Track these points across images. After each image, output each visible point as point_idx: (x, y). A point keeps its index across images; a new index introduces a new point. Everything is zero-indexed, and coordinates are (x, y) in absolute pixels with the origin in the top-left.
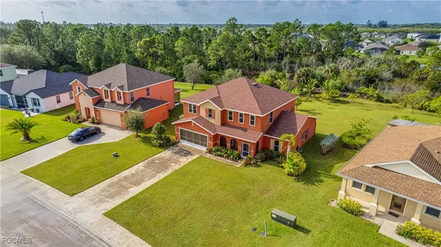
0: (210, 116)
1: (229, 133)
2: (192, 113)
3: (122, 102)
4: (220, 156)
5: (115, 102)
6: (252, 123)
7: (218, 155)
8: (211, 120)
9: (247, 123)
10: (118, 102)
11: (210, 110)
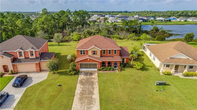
0: (94, 54)
1: (106, 60)
2: (83, 54)
3: (34, 57)
4: (106, 70)
5: (29, 58)
6: (115, 53)
7: (104, 70)
8: (95, 56)
9: (112, 53)
10: (30, 57)
11: (94, 51)
